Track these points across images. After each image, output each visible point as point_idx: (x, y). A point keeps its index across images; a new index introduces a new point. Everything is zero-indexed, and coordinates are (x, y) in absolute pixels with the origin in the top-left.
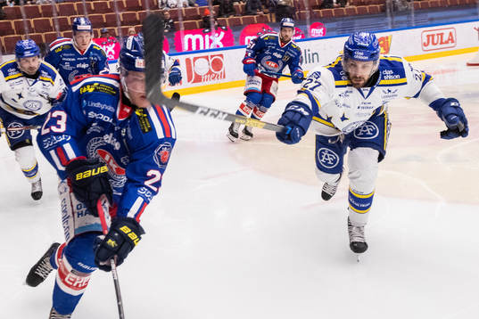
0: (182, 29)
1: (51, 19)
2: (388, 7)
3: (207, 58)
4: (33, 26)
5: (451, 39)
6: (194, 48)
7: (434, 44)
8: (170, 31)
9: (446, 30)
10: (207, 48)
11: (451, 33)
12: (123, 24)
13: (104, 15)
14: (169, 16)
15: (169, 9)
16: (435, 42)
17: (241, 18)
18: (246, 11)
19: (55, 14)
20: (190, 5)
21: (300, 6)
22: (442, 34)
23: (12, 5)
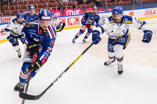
0: (67, 8)
1: (26, 5)
2: (133, 2)
3: (74, 18)
4: (21, 7)
5: (154, 13)
6: (70, 15)
7: (148, 14)
8: (63, 9)
9: (153, 10)
10: (74, 15)
11: (154, 11)
12: (48, 7)
13: (42, 4)
14: (63, 4)
15: (63, 2)
16: (149, 13)
17: (85, 5)
18: (87, 3)
19: (27, 4)
20: (69, 1)
21: (105, 2)
22: (151, 11)
23: (14, 1)
